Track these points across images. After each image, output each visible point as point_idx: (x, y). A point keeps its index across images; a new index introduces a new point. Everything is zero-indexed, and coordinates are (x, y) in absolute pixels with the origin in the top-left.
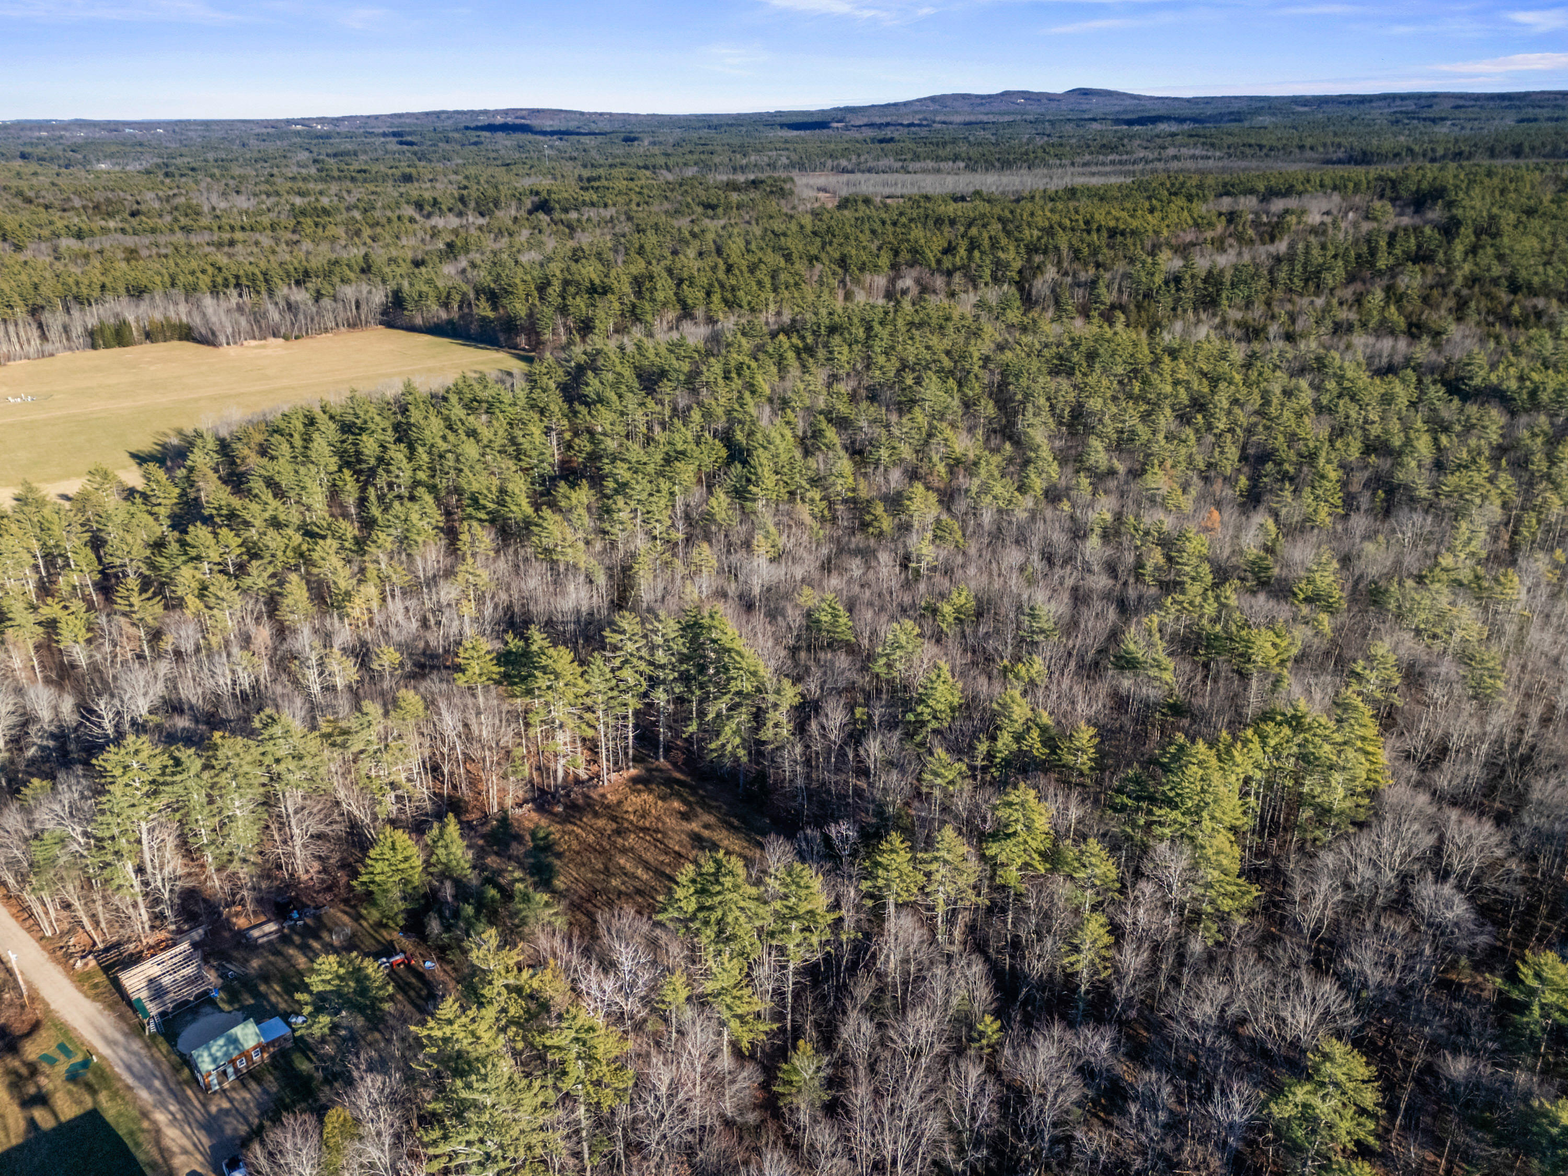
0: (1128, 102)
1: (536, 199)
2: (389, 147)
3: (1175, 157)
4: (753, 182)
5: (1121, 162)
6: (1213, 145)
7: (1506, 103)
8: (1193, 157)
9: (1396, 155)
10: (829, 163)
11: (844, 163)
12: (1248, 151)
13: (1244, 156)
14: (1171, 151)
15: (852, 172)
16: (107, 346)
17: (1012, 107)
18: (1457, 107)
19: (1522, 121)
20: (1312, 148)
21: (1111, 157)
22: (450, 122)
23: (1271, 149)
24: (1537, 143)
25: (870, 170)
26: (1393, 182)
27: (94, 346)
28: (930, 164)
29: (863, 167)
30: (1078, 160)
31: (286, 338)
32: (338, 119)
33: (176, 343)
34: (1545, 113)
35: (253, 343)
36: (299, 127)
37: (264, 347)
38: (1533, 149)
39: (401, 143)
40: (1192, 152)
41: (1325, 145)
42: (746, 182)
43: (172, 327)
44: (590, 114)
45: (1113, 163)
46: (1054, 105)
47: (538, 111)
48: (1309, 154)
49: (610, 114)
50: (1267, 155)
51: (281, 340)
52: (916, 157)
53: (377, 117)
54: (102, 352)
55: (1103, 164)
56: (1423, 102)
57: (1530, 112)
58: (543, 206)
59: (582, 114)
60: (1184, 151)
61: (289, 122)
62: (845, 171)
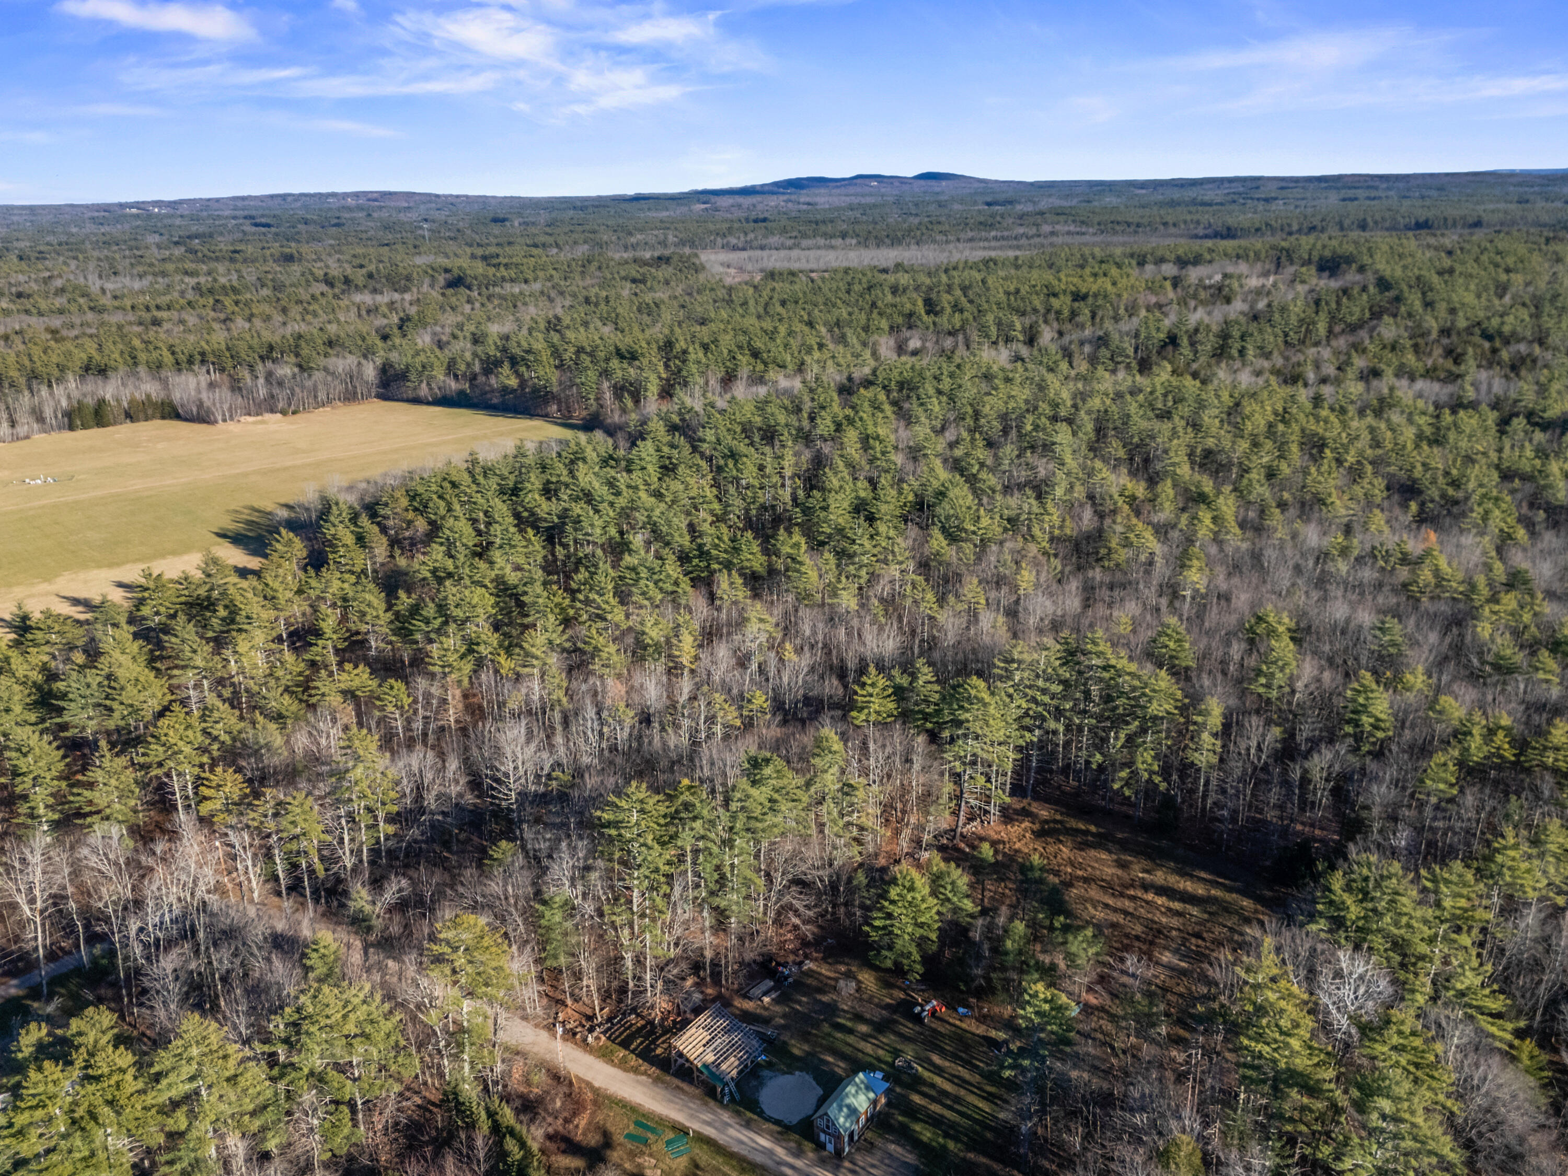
0: (976, 185)
1: (448, 276)
2: (245, 228)
3: (1053, 233)
4: (660, 258)
5: (1003, 238)
6: (1083, 222)
7: (1323, 185)
8: (1069, 233)
9: (1257, 230)
10: (719, 241)
11: (733, 241)
12: (1117, 228)
13: (1115, 232)
14: (1046, 228)
15: (744, 249)
16: (85, 427)
17: (867, 190)
18: (1282, 188)
19: (1344, 200)
20: (1174, 225)
21: (993, 233)
22: (299, 204)
23: (1138, 225)
24: (1378, 217)
25: (762, 248)
26: (1287, 251)
27: (71, 428)
28: (821, 241)
29: (755, 243)
30: (962, 236)
31: (284, 413)
32: (175, 202)
33: (158, 422)
34: (1361, 193)
35: (250, 419)
36: (134, 211)
37: (263, 422)
38: (1376, 223)
39: (256, 225)
40: (1066, 228)
41: (1185, 222)
42: (652, 258)
43: (154, 405)
44: (446, 196)
45: (996, 238)
46: (906, 188)
47: (391, 193)
48: (1172, 230)
49: (467, 197)
50: (1136, 232)
51: (279, 415)
52: (804, 236)
53: (218, 200)
54: (80, 434)
55: (986, 239)
56: (1249, 184)
57: (1351, 193)
58: (457, 282)
59: (437, 196)
60: (1058, 227)
61: (122, 206)
62: (735, 248)
